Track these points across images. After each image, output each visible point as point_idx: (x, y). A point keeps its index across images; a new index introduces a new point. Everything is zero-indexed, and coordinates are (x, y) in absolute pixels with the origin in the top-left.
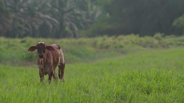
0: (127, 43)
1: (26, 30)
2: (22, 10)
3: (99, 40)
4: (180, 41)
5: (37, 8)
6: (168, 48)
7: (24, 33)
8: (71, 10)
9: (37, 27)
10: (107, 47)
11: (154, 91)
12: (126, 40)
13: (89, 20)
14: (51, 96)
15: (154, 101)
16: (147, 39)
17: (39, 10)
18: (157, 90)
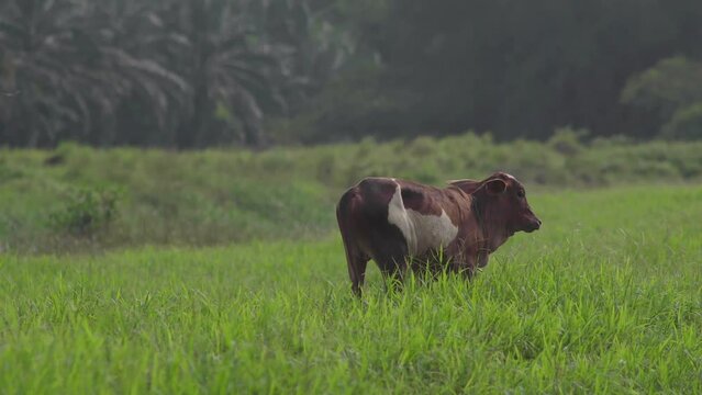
1: (65, 118)
2: (50, 40)
4: (646, 158)
5: (107, 34)
6: (603, 183)
7: (58, 125)
8: (236, 41)
9: (108, 105)
11: (548, 348)
12: (443, 155)
13: (304, 80)
14: (160, 367)
15: (550, 385)
17: (116, 42)
18: (560, 345)
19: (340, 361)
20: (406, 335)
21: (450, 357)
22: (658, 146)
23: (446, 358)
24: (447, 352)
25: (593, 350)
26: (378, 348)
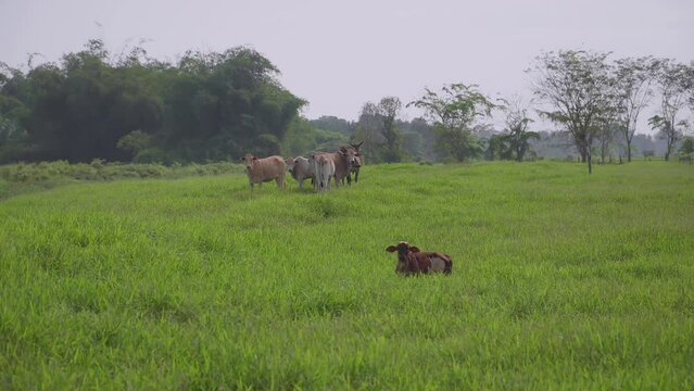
0: (53, 173)
3: (13, 168)
4: (127, 170)
6: (111, 180)
10: (24, 179)
11: (91, 243)
12: (51, 169)
16: (81, 167)
18: (96, 242)
19: (13, 247)
22: (132, 165)
23: (53, 246)
25: (107, 244)
26: (27, 243)
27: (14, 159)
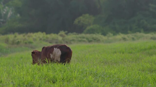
4: (80, 38)
10: (18, 43)
11: (58, 81)
12: (34, 37)
16: (53, 36)
18: (61, 80)
19: (11, 84)
20: (26, 78)
21: (36, 83)
22: (83, 35)
23: (35, 83)
24: (35, 82)
25: (69, 81)
26: (20, 81)
27: (12, 31)
